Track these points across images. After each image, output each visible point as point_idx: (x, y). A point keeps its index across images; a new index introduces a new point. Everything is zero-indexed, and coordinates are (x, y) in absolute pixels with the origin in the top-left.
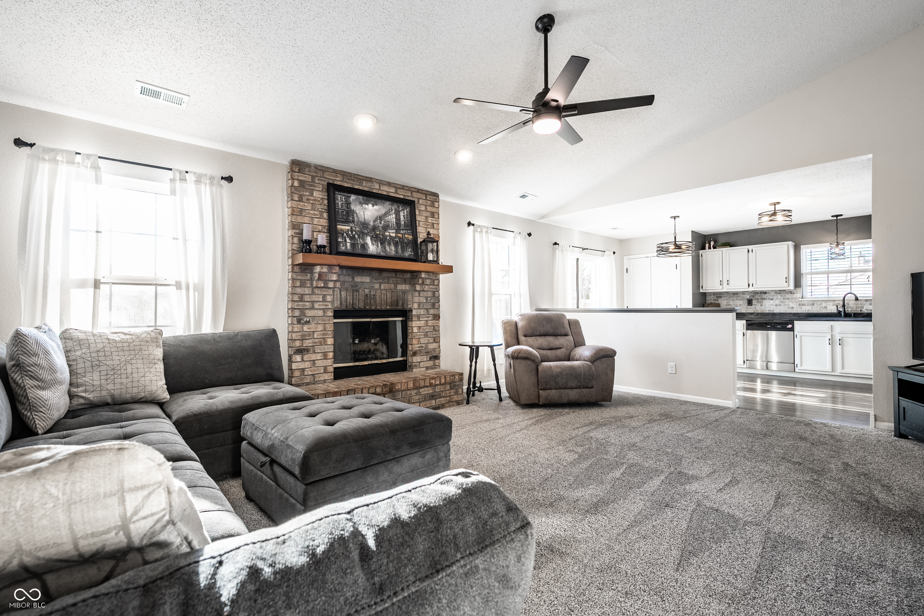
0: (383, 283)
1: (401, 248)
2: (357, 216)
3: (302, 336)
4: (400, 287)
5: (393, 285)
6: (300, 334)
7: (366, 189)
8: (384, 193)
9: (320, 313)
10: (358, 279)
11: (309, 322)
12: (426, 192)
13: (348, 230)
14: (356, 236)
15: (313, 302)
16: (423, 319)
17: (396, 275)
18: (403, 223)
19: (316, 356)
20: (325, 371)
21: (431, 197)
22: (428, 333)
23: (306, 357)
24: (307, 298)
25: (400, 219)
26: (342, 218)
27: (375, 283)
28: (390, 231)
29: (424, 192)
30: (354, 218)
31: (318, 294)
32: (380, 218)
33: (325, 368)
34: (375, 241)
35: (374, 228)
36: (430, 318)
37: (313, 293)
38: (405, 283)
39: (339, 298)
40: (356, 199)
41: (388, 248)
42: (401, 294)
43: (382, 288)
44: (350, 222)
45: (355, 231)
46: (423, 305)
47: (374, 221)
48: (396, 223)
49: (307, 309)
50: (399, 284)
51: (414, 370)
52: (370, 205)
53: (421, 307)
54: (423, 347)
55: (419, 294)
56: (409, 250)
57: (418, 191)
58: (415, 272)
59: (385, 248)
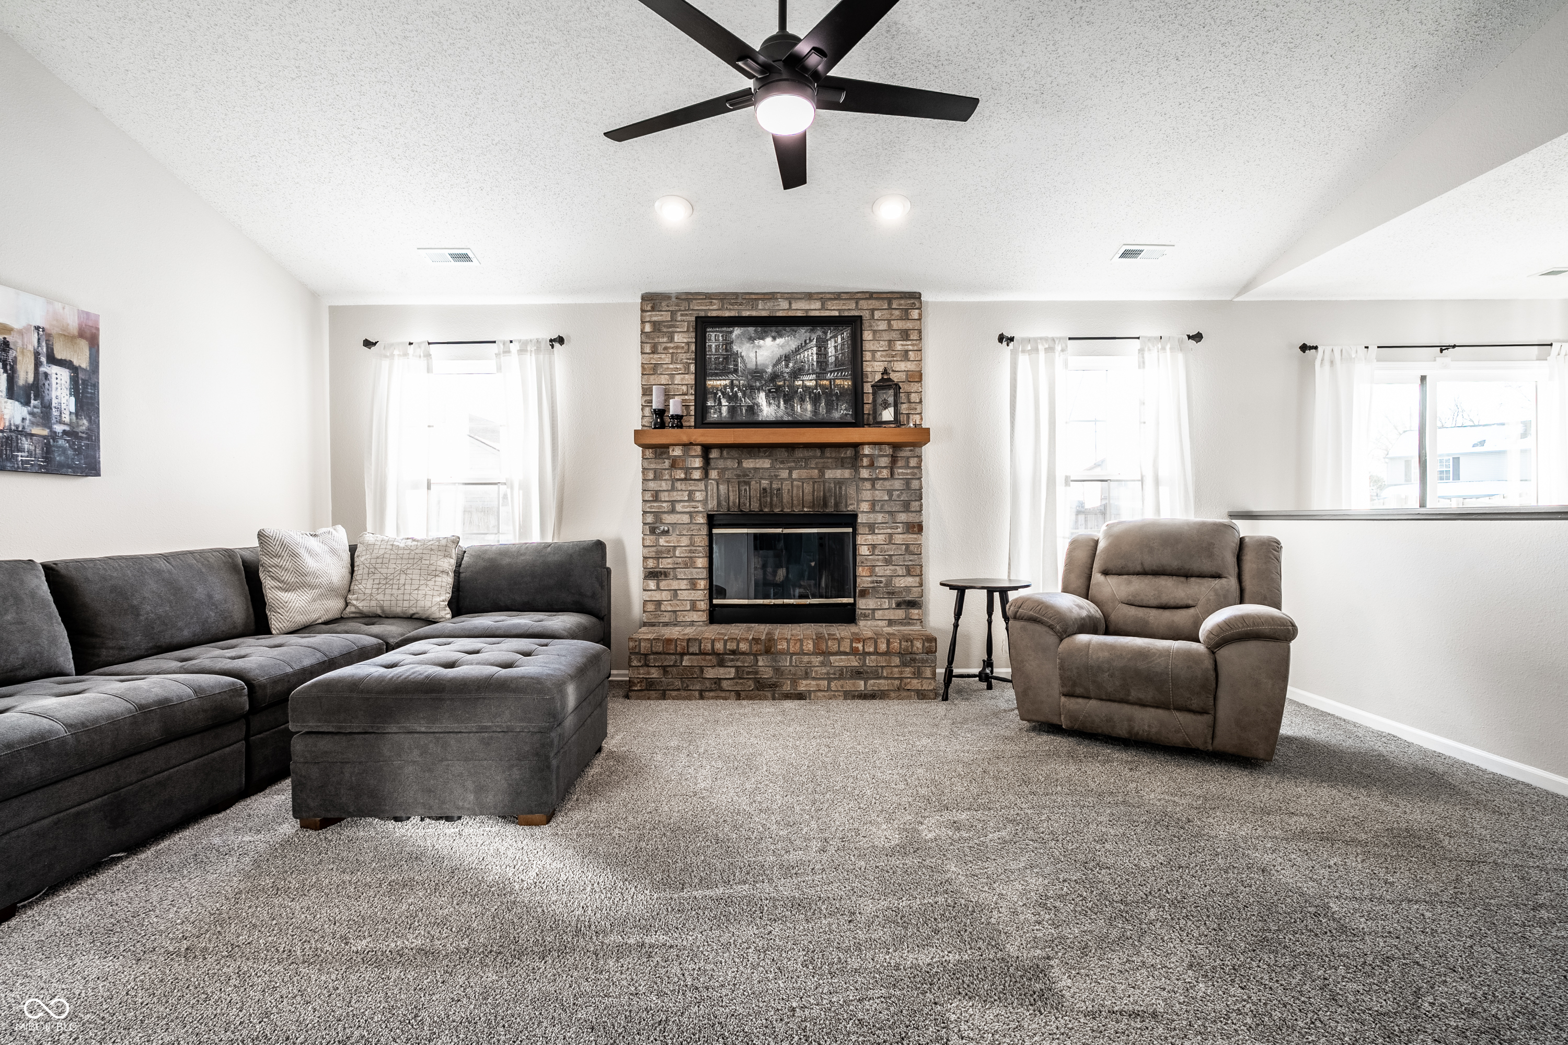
0: (796, 468)
1: (826, 405)
2: (743, 361)
3: (657, 552)
4: (829, 474)
5: (816, 471)
6: (654, 549)
7: (764, 314)
8: (799, 314)
9: (686, 519)
10: (749, 464)
11: (668, 532)
12: (889, 296)
13: (725, 386)
14: (740, 394)
15: (673, 502)
16: (882, 531)
17: (823, 453)
18: (832, 360)
19: (679, 584)
20: (694, 608)
21: (902, 302)
22: (894, 558)
23: (663, 584)
24: (664, 496)
25: (826, 355)
26: (716, 369)
27: (782, 469)
28: (805, 378)
29: (885, 296)
30: (737, 365)
31: (681, 490)
32: (787, 358)
33: (693, 603)
34: (774, 398)
35: (775, 377)
36: (899, 530)
37: (673, 489)
38: (842, 466)
39: (715, 495)
40: (743, 334)
41: (798, 408)
42: (832, 485)
43: (794, 476)
44: (729, 373)
45: (738, 387)
46: (882, 506)
47: (774, 366)
48: (817, 362)
49: (665, 512)
50: (829, 468)
51: (862, 623)
52: (769, 340)
53: (877, 508)
54: (881, 582)
55: (873, 486)
56: (843, 407)
57: (871, 296)
58: (856, 446)
59: (793, 407)
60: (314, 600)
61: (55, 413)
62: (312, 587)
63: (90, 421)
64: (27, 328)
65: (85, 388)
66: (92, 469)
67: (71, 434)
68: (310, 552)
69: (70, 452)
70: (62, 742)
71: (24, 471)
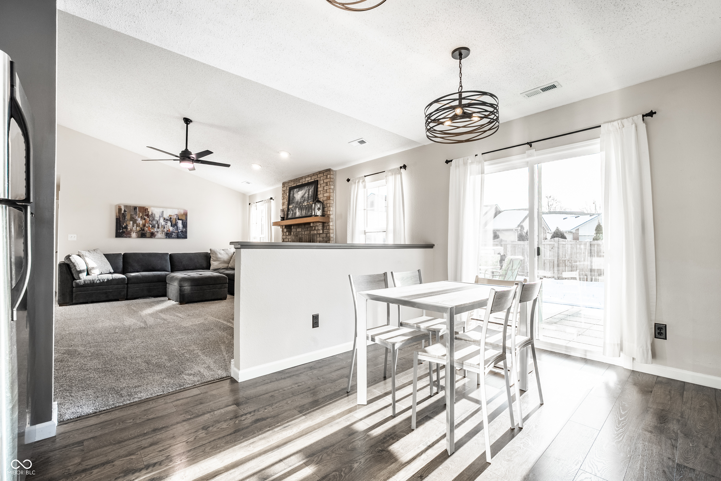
0: (306, 231)
1: (308, 210)
2: (296, 199)
4: (312, 232)
5: (309, 232)
7: (300, 184)
8: (307, 182)
10: (298, 230)
12: (323, 172)
13: (292, 207)
14: (294, 209)
18: (310, 195)
21: (326, 173)
24: (285, 240)
26: (291, 202)
27: (303, 231)
28: (305, 202)
30: (294, 201)
31: (287, 238)
32: (303, 197)
34: (299, 210)
35: (300, 202)
40: (296, 191)
42: (312, 236)
44: (293, 203)
45: (294, 207)
47: (300, 199)
48: (308, 197)
52: (300, 192)
56: (310, 211)
57: (320, 172)
58: (309, 223)
59: (302, 212)
60: (219, 264)
61: (179, 228)
62: (219, 261)
63: (185, 229)
64: (174, 215)
65: (185, 223)
66: (186, 237)
67: (182, 232)
68: (220, 253)
69: (182, 235)
70: (140, 278)
71: (173, 238)
